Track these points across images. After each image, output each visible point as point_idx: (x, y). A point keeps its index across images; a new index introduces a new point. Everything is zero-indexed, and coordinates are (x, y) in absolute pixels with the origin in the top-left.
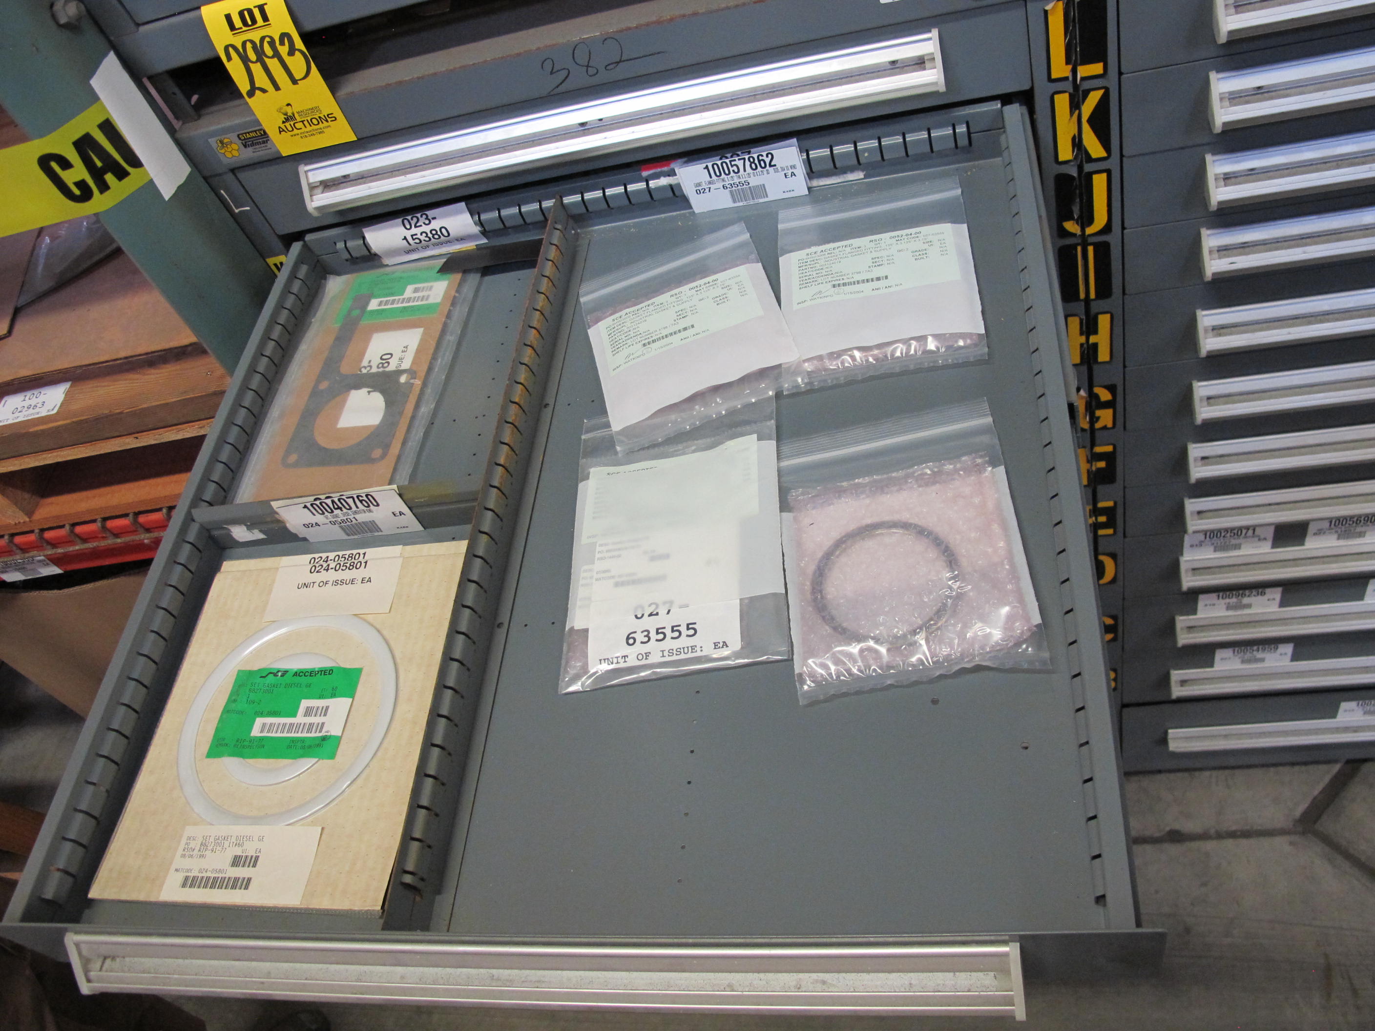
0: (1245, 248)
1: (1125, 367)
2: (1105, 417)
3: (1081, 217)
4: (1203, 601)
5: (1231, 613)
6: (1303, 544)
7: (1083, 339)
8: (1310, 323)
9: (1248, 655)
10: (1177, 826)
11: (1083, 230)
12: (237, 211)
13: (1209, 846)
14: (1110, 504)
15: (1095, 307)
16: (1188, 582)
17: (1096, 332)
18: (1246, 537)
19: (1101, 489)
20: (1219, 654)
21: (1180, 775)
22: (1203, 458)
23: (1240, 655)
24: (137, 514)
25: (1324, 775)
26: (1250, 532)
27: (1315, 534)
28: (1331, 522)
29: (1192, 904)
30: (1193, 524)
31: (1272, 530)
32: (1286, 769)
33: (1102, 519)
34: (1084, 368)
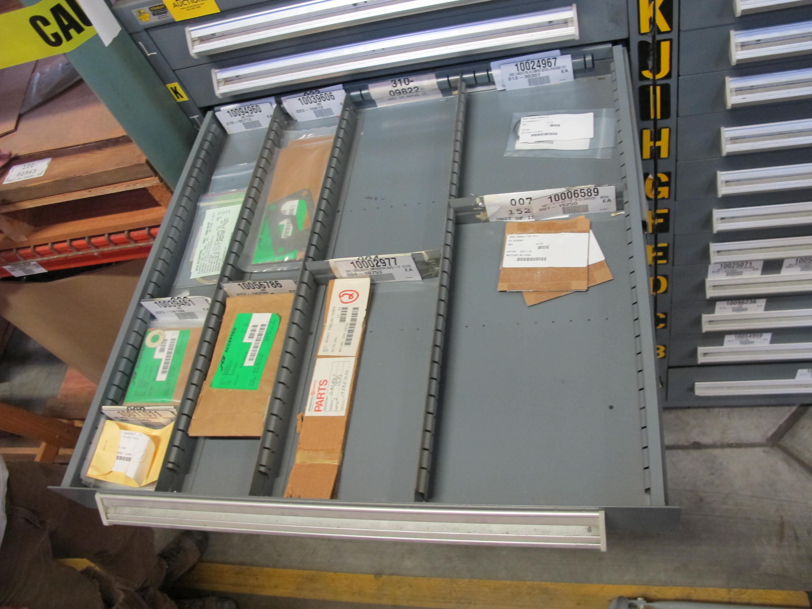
0: (752, 89)
1: (677, 161)
2: (664, 191)
3: (653, 68)
4: (719, 305)
5: (735, 313)
6: (779, 273)
7: (652, 144)
8: (789, 137)
9: (744, 339)
10: (698, 440)
12: (149, 55)
13: (717, 452)
14: (665, 245)
15: (660, 124)
16: (710, 293)
17: (659, 139)
18: (746, 268)
19: (660, 236)
20: (727, 338)
21: (701, 410)
22: (722, 219)
23: (739, 339)
24: (91, 237)
25: (786, 413)
26: (748, 265)
27: (787, 267)
28: (797, 260)
29: (705, 485)
30: (714, 258)
31: (761, 264)
32: (764, 409)
33: (660, 254)
34: (652, 162)
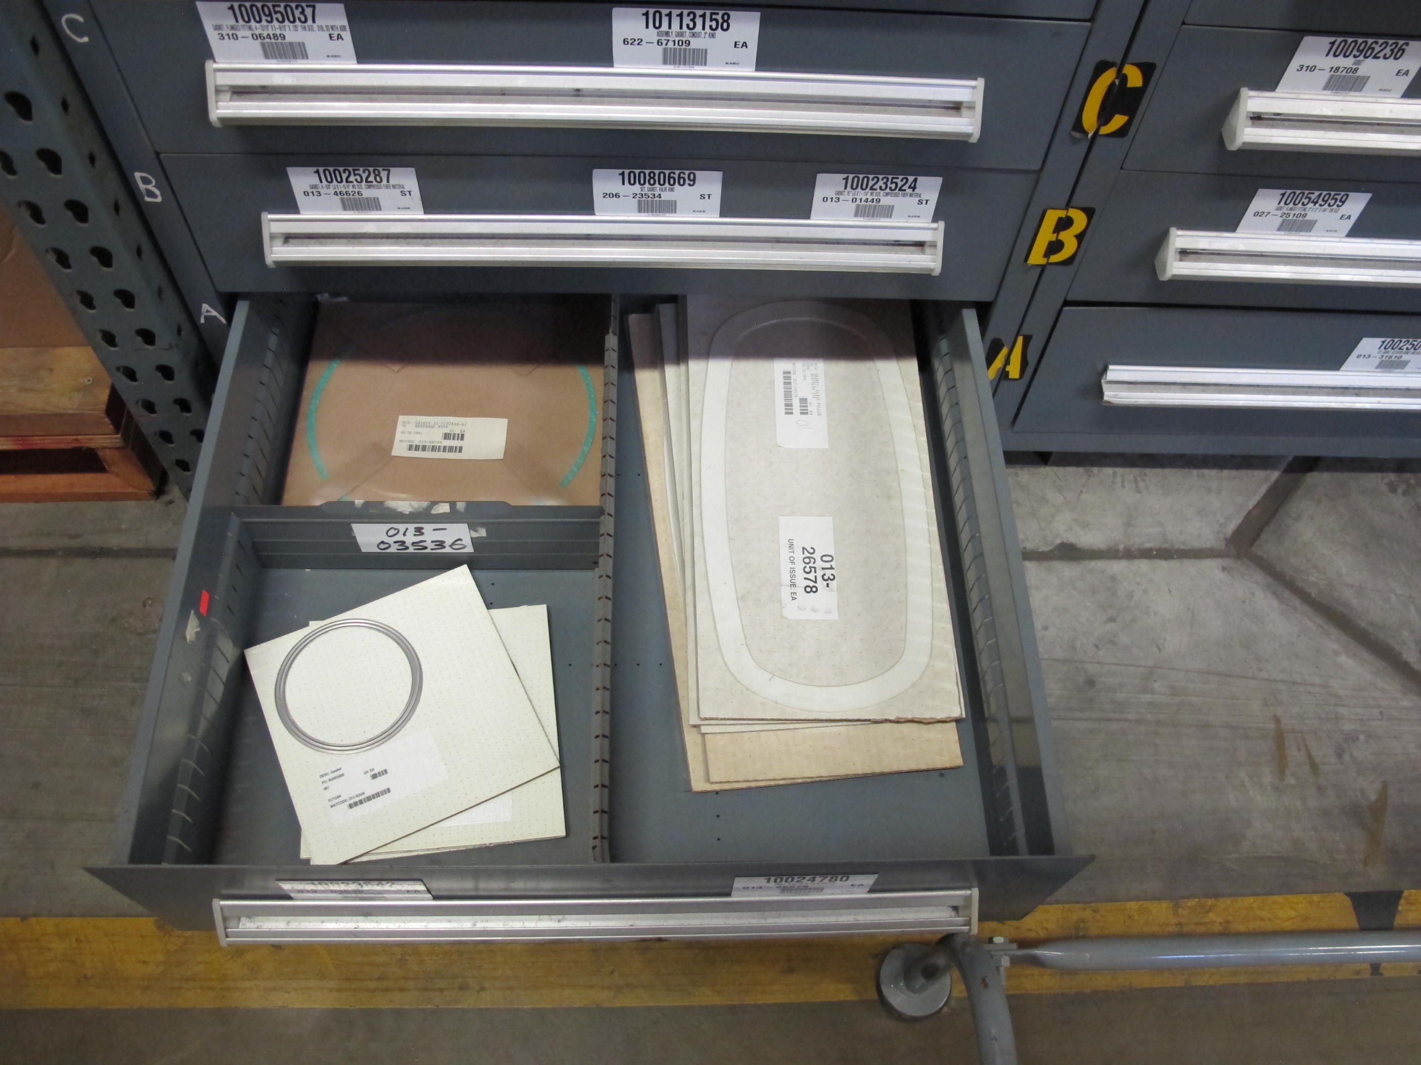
10: (1071, 538)
25: (1259, 484)
29: (1096, 646)
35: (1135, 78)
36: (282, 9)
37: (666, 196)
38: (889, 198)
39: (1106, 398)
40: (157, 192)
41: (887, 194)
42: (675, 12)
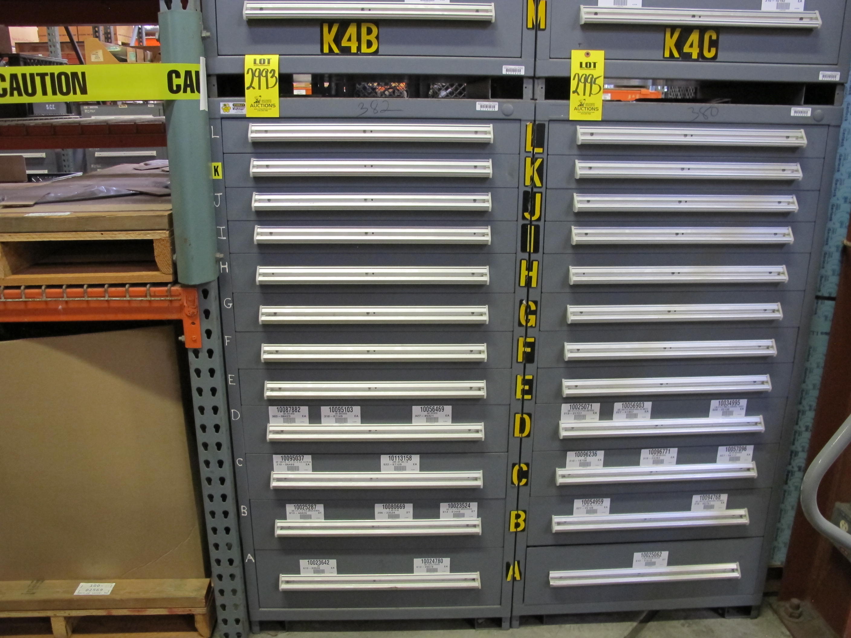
1: (541, 292)
2: (532, 318)
3: (531, 211)
4: (569, 457)
6: (611, 420)
7: (527, 273)
9: (589, 505)
11: (531, 218)
12: (213, 137)
14: (531, 377)
15: (533, 256)
16: (562, 431)
17: (532, 271)
18: (588, 411)
19: (528, 366)
20: (576, 505)
22: (570, 350)
23: (585, 505)
27: (616, 411)
28: (623, 405)
33: (527, 387)
34: (526, 289)
35: (525, 468)
36: (295, 457)
37: (397, 512)
38: (462, 510)
39: (551, 584)
40: (246, 512)
41: (462, 509)
42: (397, 456)
